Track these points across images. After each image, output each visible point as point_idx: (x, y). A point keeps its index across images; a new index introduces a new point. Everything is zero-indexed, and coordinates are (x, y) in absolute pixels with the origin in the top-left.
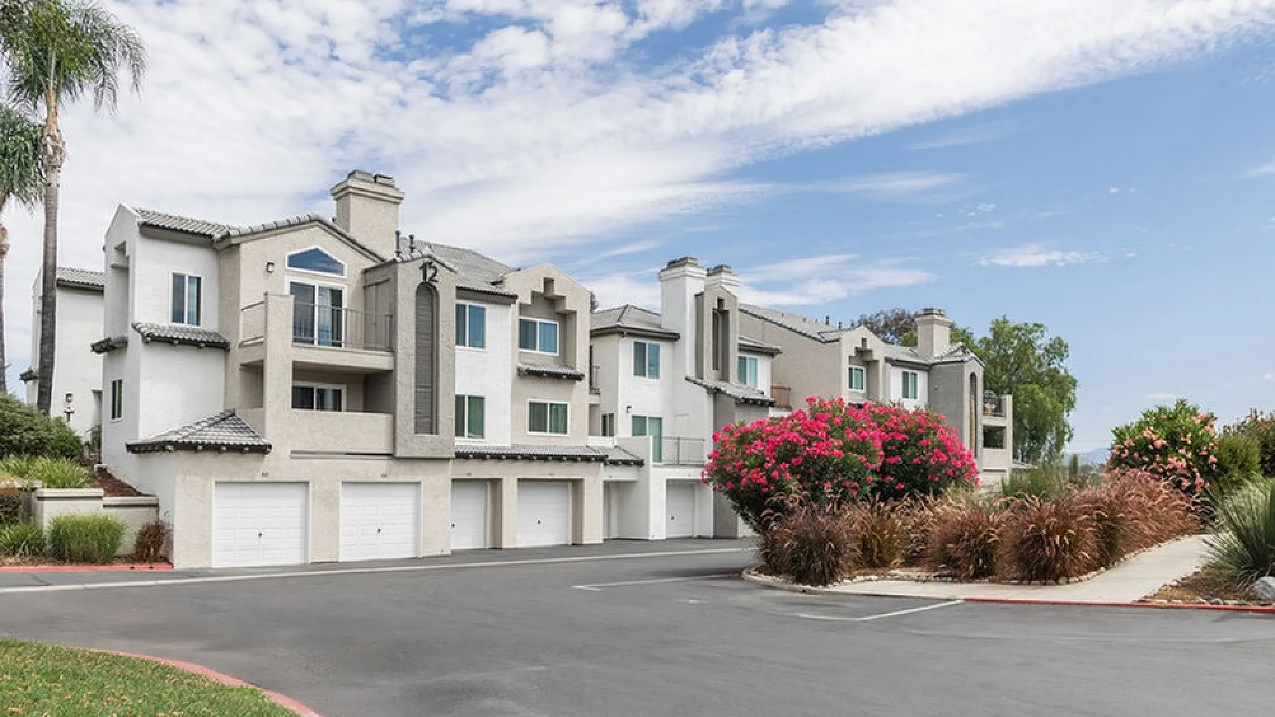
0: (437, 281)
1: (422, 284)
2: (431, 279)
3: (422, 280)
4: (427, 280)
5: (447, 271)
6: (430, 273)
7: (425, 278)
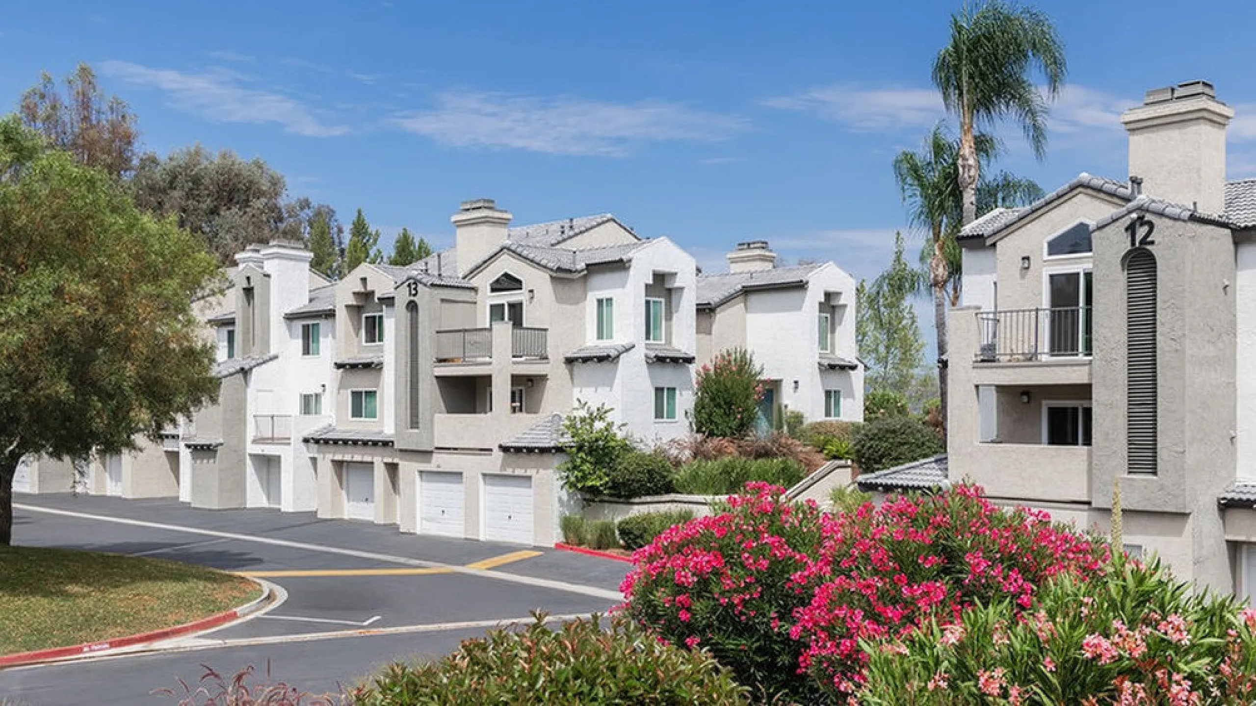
0: (1152, 243)
1: (1129, 252)
2: (1144, 241)
3: (1129, 248)
4: (1137, 245)
5: (1170, 223)
6: (1141, 232)
7: (1133, 244)
